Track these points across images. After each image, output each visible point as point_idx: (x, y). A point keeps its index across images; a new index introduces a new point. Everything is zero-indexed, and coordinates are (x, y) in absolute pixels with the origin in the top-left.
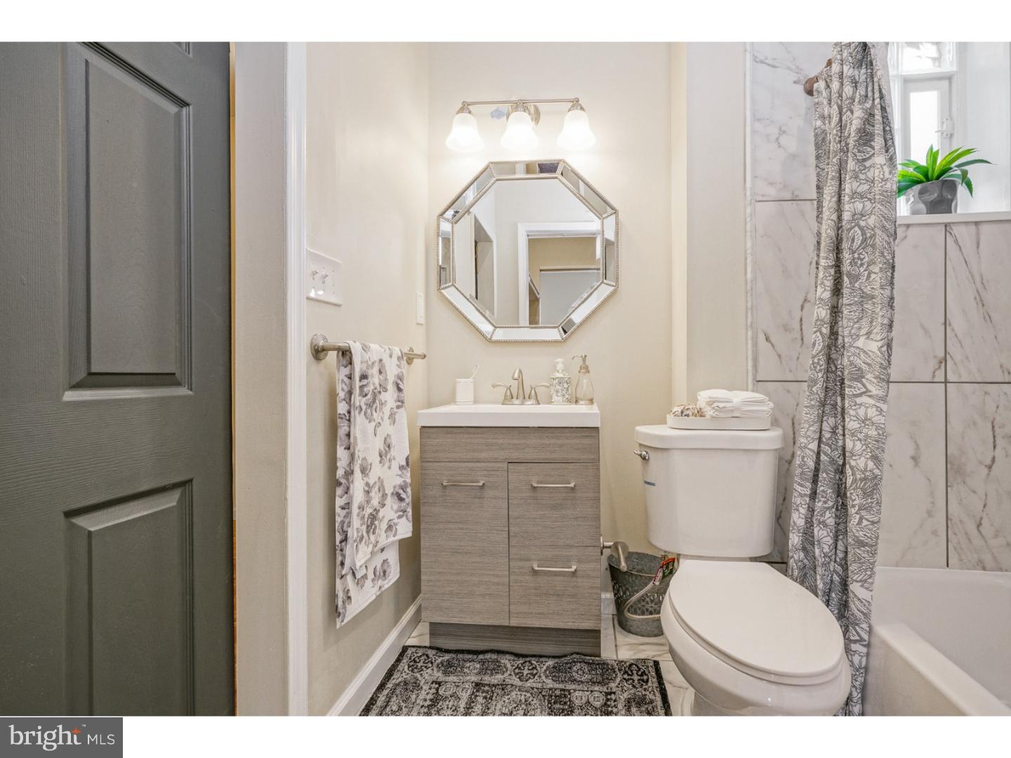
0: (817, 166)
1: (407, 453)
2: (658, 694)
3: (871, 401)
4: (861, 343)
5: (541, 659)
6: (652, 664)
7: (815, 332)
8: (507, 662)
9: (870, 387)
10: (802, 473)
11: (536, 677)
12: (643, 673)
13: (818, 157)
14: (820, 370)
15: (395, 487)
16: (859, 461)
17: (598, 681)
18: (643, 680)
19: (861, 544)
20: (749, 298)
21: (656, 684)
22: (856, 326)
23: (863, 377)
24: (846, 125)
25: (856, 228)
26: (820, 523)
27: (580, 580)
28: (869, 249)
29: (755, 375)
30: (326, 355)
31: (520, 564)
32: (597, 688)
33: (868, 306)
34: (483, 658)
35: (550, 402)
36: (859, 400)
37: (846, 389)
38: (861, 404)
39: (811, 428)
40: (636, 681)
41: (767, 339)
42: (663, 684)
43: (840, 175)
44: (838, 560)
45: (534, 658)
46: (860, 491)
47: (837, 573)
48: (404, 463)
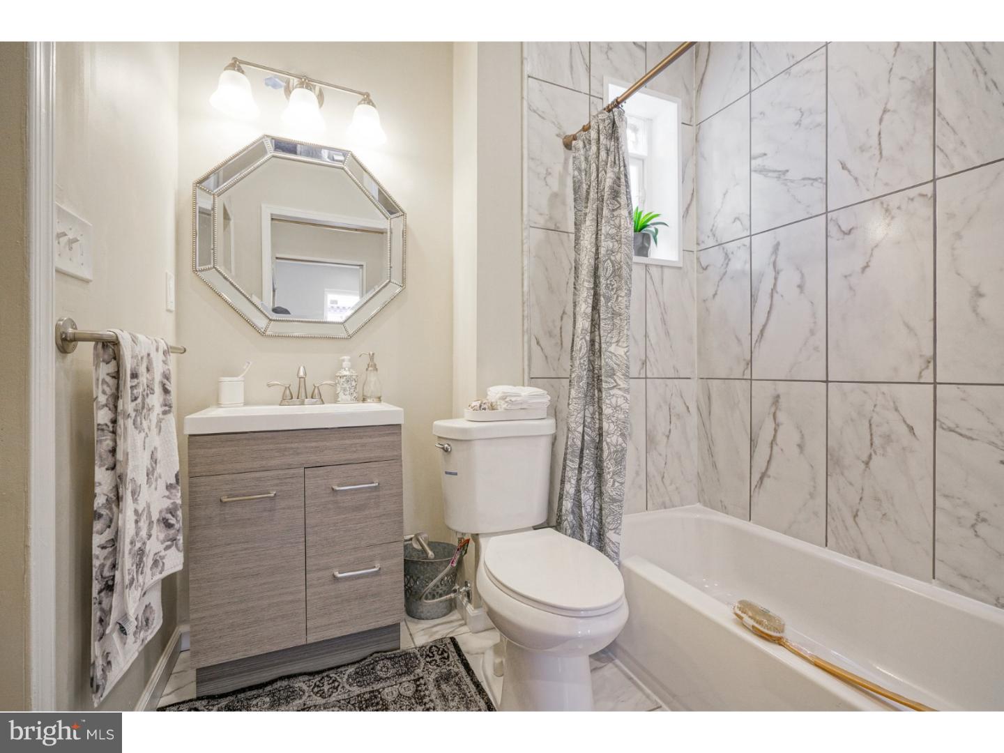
0: (575, 207)
1: (177, 468)
2: (460, 665)
3: (620, 393)
4: (613, 348)
5: (339, 670)
6: (449, 641)
7: (581, 339)
8: (301, 684)
9: (619, 382)
10: (573, 451)
11: (339, 689)
12: (444, 651)
13: (575, 200)
14: (585, 369)
15: (161, 512)
16: (612, 438)
17: (403, 672)
18: (444, 658)
19: (614, 500)
20: (526, 308)
21: (457, 657)
22: (609, 335)
23: (614, 374)
24: (601, 180)
25: (609, 261)
26: (585, 489)
27: (383, 577)
28: (617, 278)
29: (529, 373)
30: (75, 347)
31: (320, 574)
32: (404, 679)
33: (617, 321)
34: (271, 689)
35: (336, 401)
36: (612, 392)
37: (603, 384)
38: (613, 395)
39: (579, 415)
40: (438, 661)
41: (538, 343)
42: (463, 655)
43: (597, 218)
44: (595, 516)
45: (331, 671)
46: (613, 461)
47: (595, 526)
48: (173, 481)
